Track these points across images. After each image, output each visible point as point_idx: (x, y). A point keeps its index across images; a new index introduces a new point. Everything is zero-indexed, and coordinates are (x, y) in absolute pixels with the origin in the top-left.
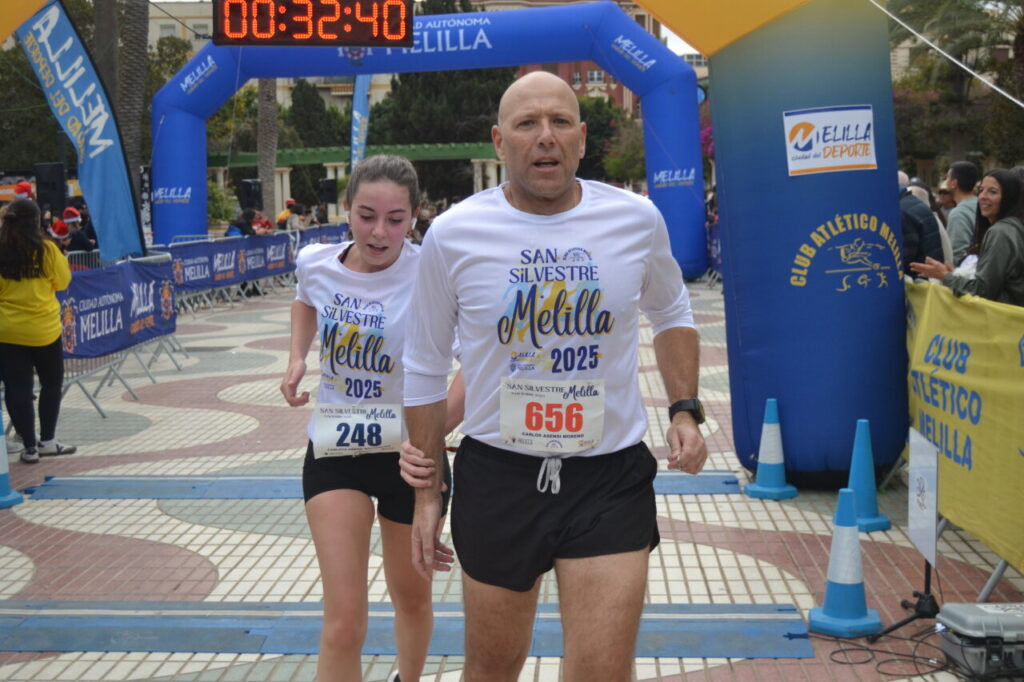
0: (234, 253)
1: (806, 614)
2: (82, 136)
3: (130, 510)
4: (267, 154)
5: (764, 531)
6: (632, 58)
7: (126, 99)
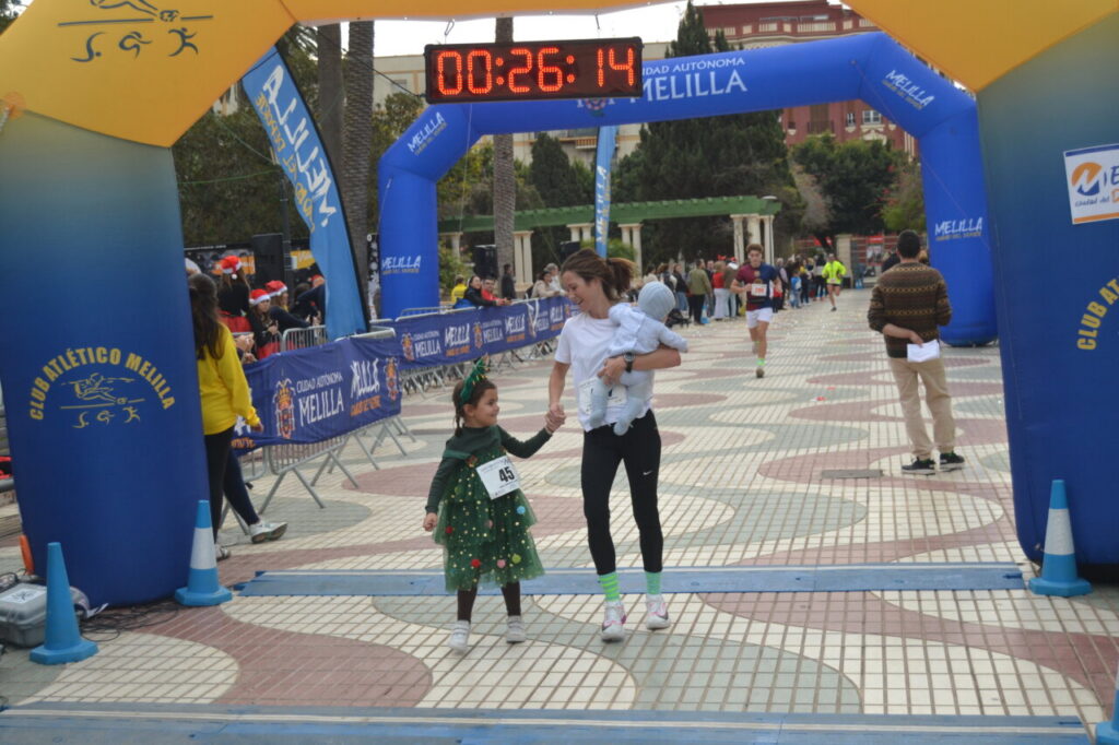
0: (468, 326)
1: (1093, 728)
2: (308, 204)
3: (344, 608)
4: (505, 216)
5: (1049, 632)
6: (907, 95)
7: (351, 163)
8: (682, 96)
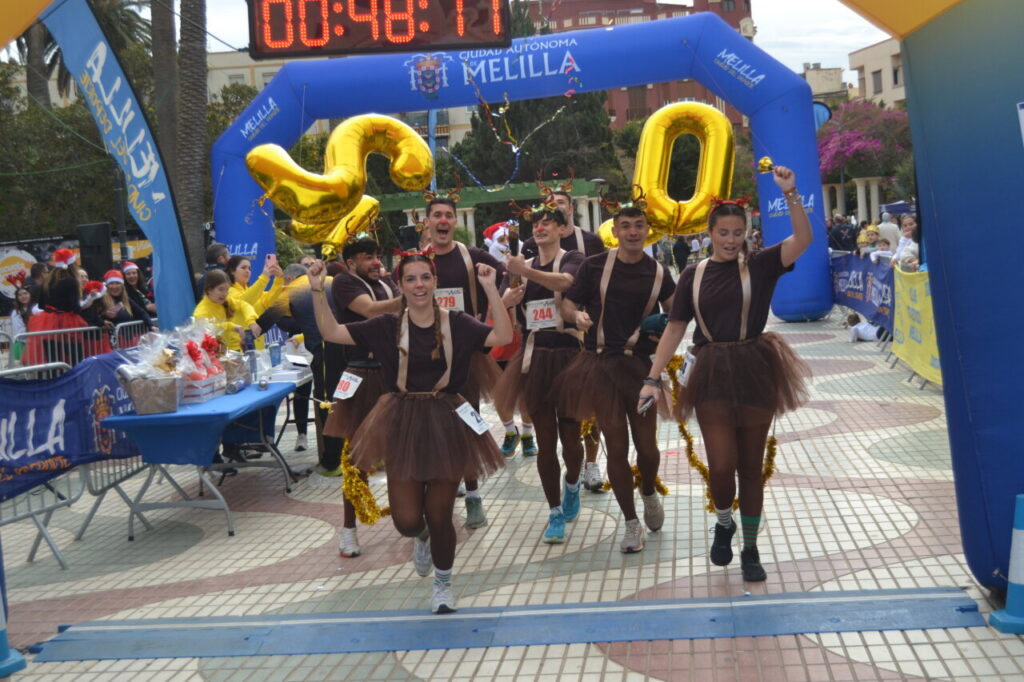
3: (163, 678)
6: (738, 74)
8: (515, 77)
